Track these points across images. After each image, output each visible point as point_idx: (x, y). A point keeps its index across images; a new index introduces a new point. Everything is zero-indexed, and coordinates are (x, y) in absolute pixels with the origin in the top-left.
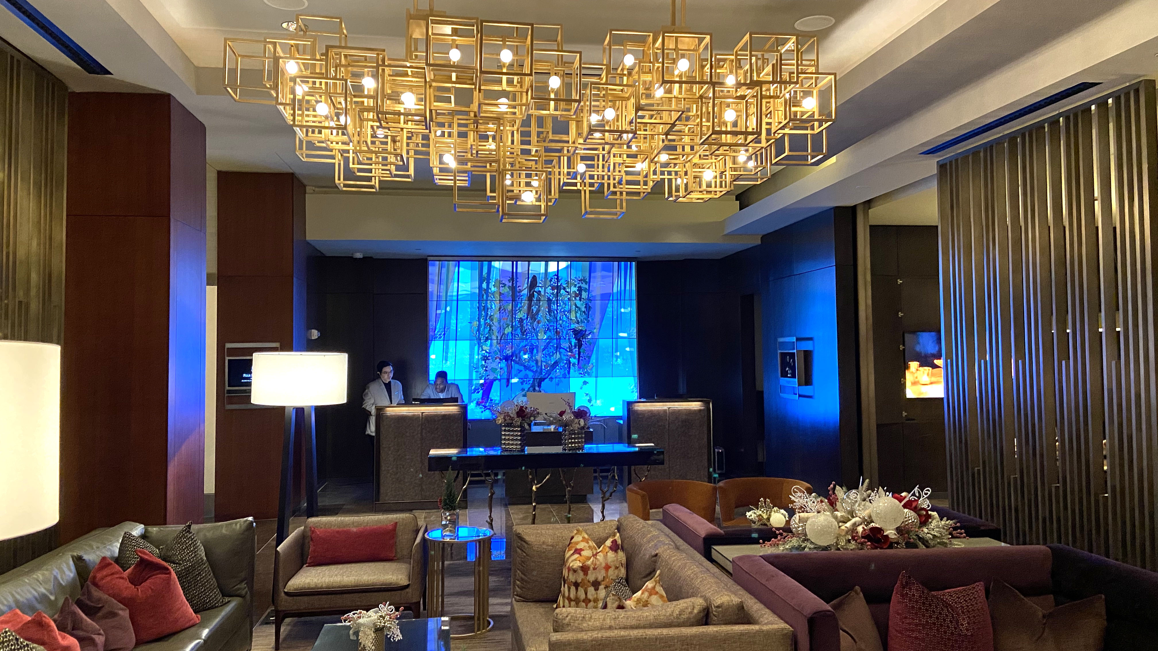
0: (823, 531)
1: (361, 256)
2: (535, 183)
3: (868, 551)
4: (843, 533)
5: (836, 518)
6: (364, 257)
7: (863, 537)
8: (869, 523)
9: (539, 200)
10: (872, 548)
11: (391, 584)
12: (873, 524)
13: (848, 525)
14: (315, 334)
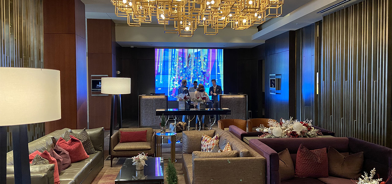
0: (277, 133)
1: (133, 47)
2: (190, 24)
3: (291, 138)
4: (284, 133)
5: (282, 129)
6: (134, 47)
7: (290, 134)
8: (292, 130)
9: (190, 29)
10: (292, 137)
11: (145, 148)
12: (293, 130)
13: (285, 130)
14: (119, 72)
